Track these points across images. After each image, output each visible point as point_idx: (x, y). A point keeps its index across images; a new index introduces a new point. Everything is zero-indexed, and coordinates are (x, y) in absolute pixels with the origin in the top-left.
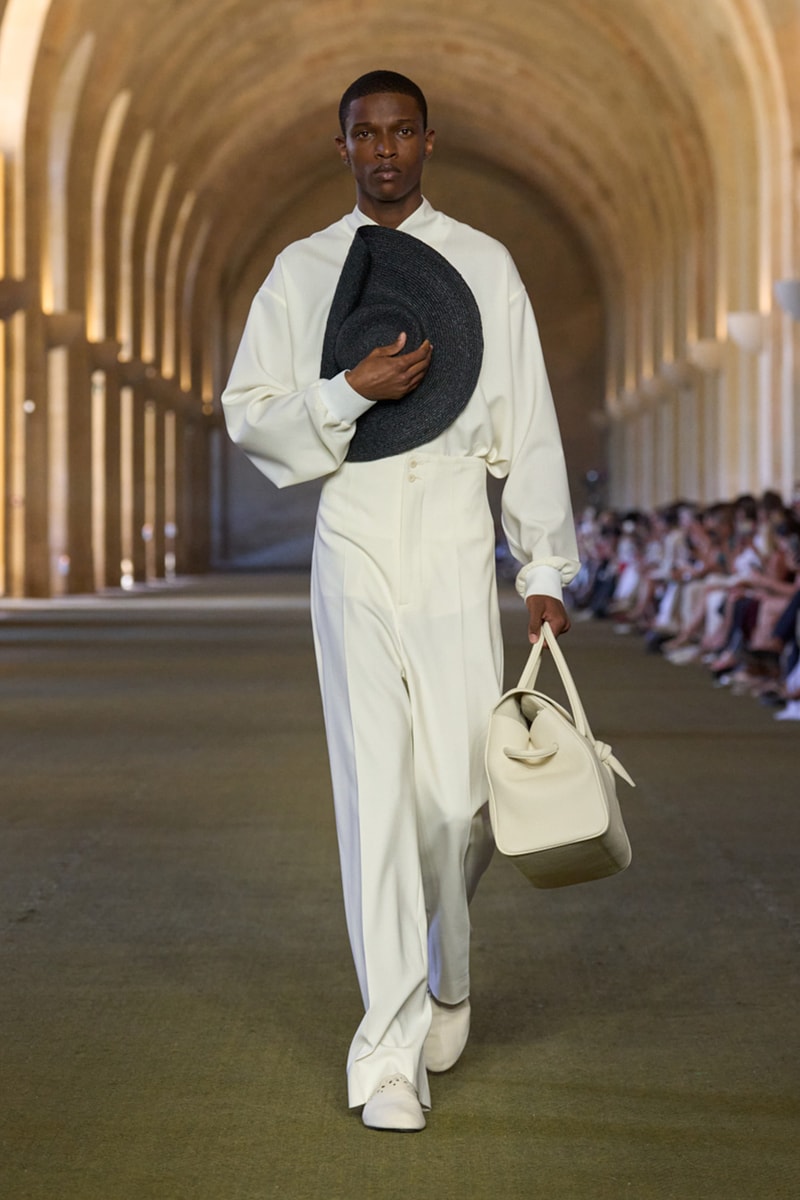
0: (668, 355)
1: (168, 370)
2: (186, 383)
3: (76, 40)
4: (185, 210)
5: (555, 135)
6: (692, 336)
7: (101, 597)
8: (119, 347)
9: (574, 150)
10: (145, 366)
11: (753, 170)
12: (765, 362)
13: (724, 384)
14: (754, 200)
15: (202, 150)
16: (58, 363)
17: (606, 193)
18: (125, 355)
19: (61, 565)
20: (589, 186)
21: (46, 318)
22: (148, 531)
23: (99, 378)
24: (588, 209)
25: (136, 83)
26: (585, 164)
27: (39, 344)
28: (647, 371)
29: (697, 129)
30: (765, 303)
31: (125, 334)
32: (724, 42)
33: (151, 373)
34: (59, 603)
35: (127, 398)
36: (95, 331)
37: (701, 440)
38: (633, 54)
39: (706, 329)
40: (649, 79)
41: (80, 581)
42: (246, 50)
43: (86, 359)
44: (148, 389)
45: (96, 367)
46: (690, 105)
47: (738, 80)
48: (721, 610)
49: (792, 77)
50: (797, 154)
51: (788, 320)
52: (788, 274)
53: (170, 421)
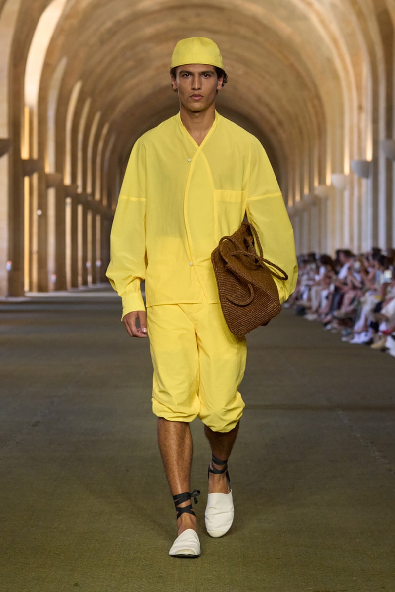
0: (306, 191)
1: (98, 197)
2: (105, 202)
3: (59, 60)
4: (105, 131)
5: (259, 99)
6: (316, 183)
7: (69, 292)
8: (77, 187)
9: (267, 105)
10: (88, 195)
11: (342, 114)
12: (346, 194)
13: (329, 203)
14: (342, 127)
15: (112, 105)
16: (51, 194)
17: (280, 123)
18: (80, 190)
19: (53, 278)
20: (273, 121)
21: (47, 175)
22: (89, 264)
23: (68, 200)
24: (273, 130)
25: (84, 77)
26: (272, 112)
27: (44, 186)
28: (298, 198)
29: (318, 97)
30: (347, 170)
31: (79, 182)
32: (330, 61)
33: (90, 198)
34: (52, 294)
35: (80, 209)
36: (67, 181)
37: (320, 227)
38: (292, 65)
39: (322, 180)
40: (298, 76)
41: (60, 285)
42: (130, 63)
43: (63, 192)
44: (89, 205)
45: (67, 196)
46: (316, 87)
47: (336, 76)
48: (327, 298)
49: (358, 75)
50: (360, 108)
51: (356, 177)
52: (356, 158)
53: (98, 218)
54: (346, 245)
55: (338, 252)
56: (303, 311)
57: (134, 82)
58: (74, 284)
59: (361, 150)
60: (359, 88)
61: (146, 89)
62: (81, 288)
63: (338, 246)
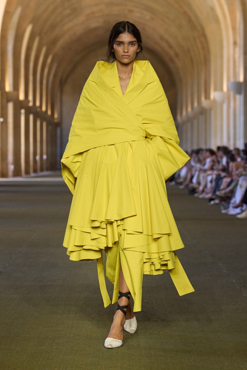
0: (196, 104)
1: (44, 109)
2: (49, 112)
3: (16, 9)
4: (49, 60)
5: (162, 38)
6: (203, 99)
7: (24, 178)
8: (29, 102)
9: (167, 42)
10: (37, 107)
11: (221, 48)
12: (225, 106)
13: (213, 113)
14: (222, 57)
15: (54, 42)
16: (10, 106)
17: (177, 55)
18: (31, 104)
19: (11, 168)
20: (172, 53)
21: (7, 93)
22: (38, 158)
23: (23, 111)
24: (172, 60)
25: (34, 21)
26: (171, 47)
27: (5, 101)
28: (189, 109)
29: (204, 36)
30: (225, 88)
31: (31, 98)
32: (213, 9)
33: (39, 110)
34: (11, 179)
35: (31, 117)
36: (22, 97)
37: (206, 130)
38: (185, 13)
39: (207, 96)
40: (190, 21)
41: (17, 173)
42: (68, 12)
43: (19, 105)
44: (38, 114)
45: (21, 108)
46: (203, 29)
47: (217, 21)
48: (211, 182)
49: (233, 20)
50: (235, 43)
51: (232, 93)
52: (232, 80)
53: (45, 124)
54: (225, 143)
55: (219, 148)
56: (193, 191)
57: (70, 25)
58: (27, 172)
59: (235, 74)
60: (234, 29)
61: (79, 30)
62: (32, 174)
63: (219, 144)
